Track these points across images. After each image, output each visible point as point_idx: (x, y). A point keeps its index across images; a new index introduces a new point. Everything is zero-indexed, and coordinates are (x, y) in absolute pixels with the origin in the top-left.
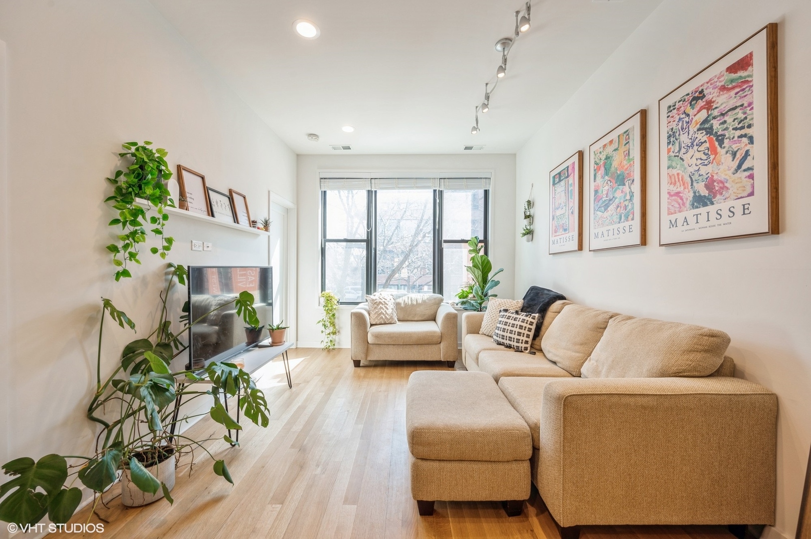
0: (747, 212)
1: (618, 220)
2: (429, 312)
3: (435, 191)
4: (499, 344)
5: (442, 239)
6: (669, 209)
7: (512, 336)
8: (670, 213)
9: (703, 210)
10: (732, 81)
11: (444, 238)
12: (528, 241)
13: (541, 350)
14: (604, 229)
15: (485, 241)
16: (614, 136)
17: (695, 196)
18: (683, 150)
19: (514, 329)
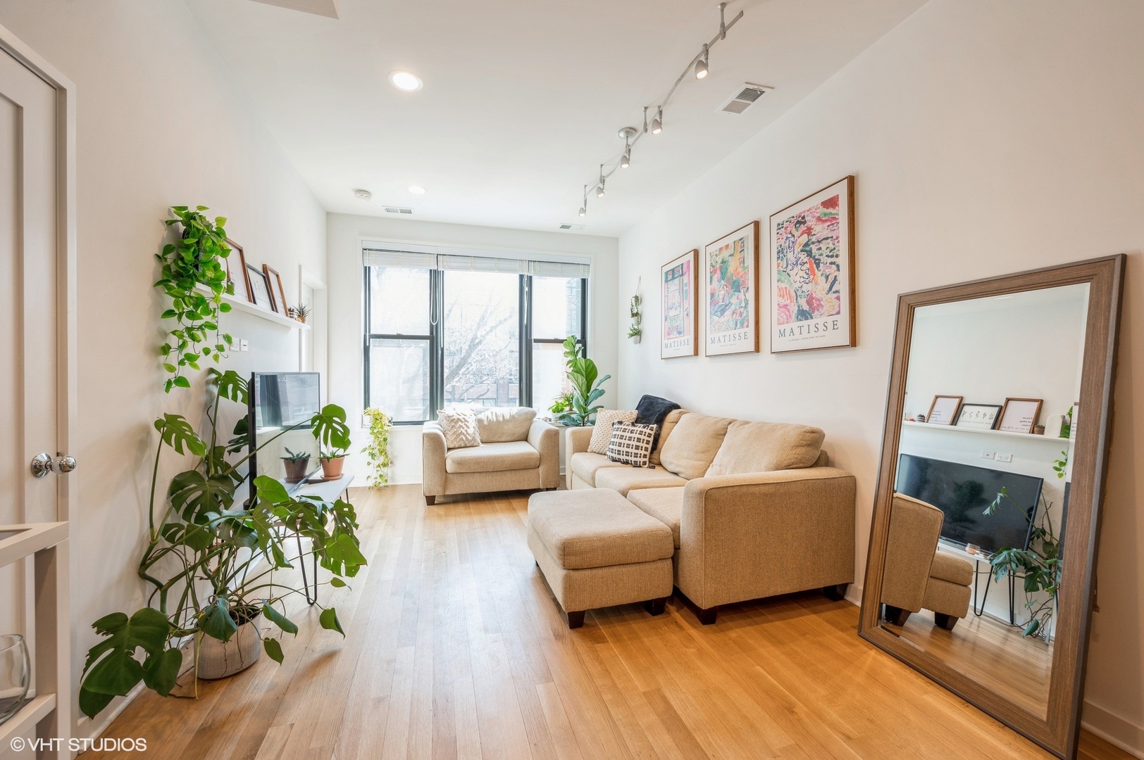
0: (836, 327)
1: (734, 326)
2: (520, 431)
3: (521, 277)
4: (614, 460)
5: (531, 337)
6: (778, 319)
7: (630, 450)
8: (779, 324)
9: (805, 323)
10: (825, 215)
11: (535, 336)
12: (636, 343)
13: (660, 464)
14: (721, 334)
15: (583, 341)
16: (730, 240)
17: (799, 310)
18: (790, 267)
19: (631, 443)
